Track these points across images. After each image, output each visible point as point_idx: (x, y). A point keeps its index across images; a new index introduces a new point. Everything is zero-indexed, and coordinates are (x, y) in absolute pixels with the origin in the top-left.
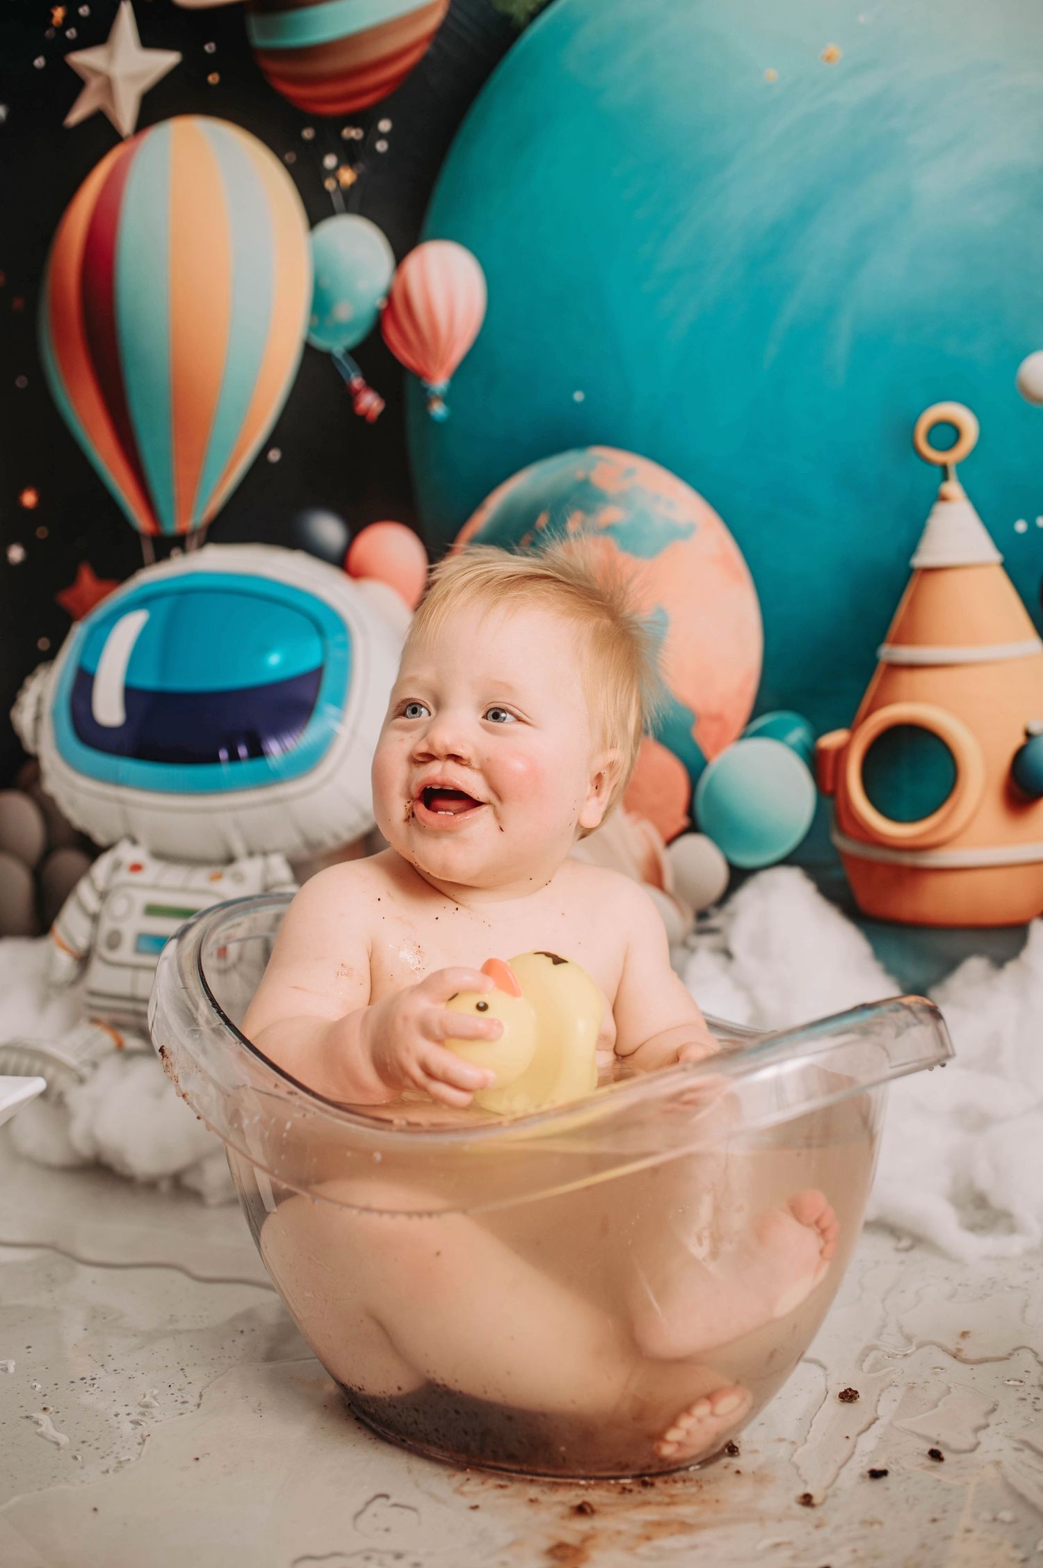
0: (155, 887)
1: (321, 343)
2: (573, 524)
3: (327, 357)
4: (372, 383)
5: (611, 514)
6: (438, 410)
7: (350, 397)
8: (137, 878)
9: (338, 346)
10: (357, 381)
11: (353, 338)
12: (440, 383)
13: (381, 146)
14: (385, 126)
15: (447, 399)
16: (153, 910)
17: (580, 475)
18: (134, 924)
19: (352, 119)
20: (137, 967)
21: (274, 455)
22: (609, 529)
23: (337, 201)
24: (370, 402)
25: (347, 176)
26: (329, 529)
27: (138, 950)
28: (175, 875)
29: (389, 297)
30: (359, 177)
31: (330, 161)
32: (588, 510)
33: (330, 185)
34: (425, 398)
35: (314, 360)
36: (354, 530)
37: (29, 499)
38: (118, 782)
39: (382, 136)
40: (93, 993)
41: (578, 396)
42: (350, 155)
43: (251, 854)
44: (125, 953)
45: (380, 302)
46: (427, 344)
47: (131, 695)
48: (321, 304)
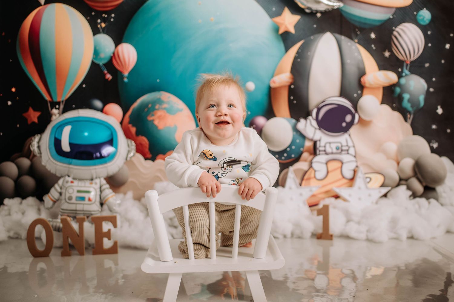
0: (78, 186)
1: (96, 62)
2: (157, 107)
3: (98, 65)
4: (109, 72)
5: (165, 106)
6: (126, 80)
7: (104, 75)
8: (73, 184)
9: (101, 63)
10: (106, 72)
11: (105, 61)
12: (126, 74)
13: (112, 20)
14: (113, 15)
15: (127, 78)
16: (79, 191)
17: (158, 97)
18: (75, 195)
19: (105, 12)
20: (76, 204)
21: (84, 86)
22: (165, 109)
23: (101, 30)
24: (109, 77)
25: (103, 25)
26: (98, 104)
27: (76, 200)
28: (81, 184)
29: (114, 54)
30: (106, 25)
31: (99, 21)
32: (160, 104)
33: (99, 26)
34: (122, 77)
35: (94, 65)
36: (105, 104)
37: (14, 90)
38: (70, 164)
39: (112, 18)
40: (62, 209)
41: (158, 80)
42: (104, 20)
43: (96, 178)
44: (74, 201)
45: (112, 55)
46: (123, 65)
47: (71, 145)
48: (96, 53)
